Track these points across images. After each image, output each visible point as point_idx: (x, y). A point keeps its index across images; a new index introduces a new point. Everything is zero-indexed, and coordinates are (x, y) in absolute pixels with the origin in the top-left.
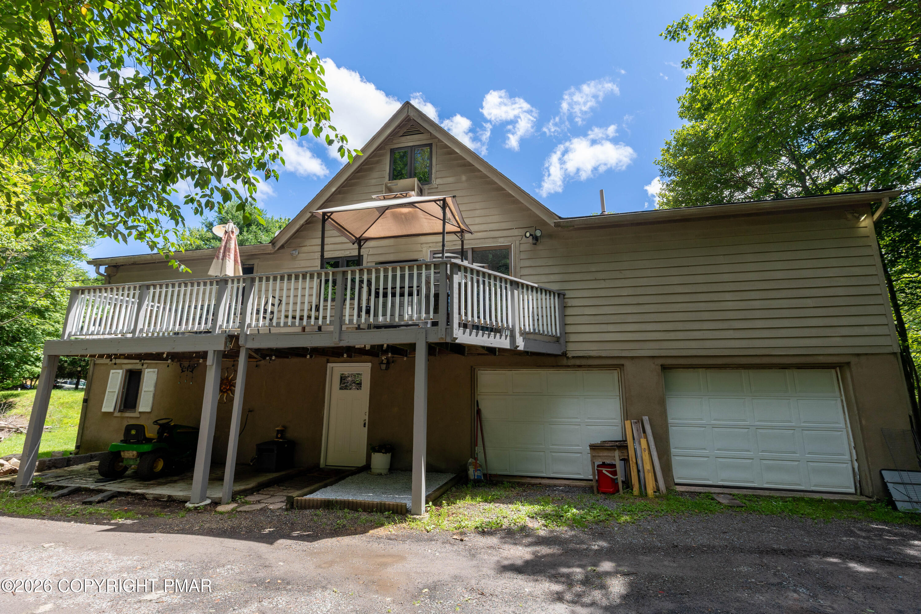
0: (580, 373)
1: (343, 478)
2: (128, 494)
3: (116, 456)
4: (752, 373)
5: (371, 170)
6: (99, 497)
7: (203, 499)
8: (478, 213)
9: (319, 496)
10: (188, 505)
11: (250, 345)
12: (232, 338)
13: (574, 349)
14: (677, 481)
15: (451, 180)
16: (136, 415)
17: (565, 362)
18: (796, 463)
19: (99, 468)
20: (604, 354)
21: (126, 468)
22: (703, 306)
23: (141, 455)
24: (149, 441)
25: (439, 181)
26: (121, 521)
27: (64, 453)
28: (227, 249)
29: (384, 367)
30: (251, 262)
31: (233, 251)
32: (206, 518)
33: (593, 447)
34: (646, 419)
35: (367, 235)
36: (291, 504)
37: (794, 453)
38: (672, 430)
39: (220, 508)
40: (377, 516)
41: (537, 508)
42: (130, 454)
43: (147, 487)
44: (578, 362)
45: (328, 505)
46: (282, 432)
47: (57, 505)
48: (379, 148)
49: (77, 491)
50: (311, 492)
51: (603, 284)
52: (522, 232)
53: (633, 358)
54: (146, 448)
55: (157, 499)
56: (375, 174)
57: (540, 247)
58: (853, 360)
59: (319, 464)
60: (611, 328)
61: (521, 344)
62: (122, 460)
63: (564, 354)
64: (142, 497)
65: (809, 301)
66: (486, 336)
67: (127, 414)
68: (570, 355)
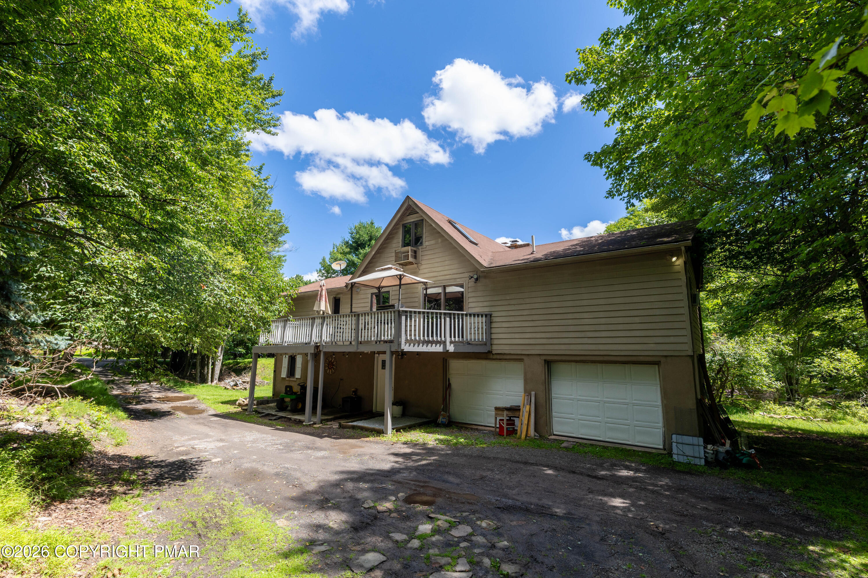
0: (503, 363)
1: (374, 417)
2: (285, 417)
3: (282, 400)
4: (604, 366)
5: (393, 238)
6: (274, 418)
7: (310, 421)
8: (447, 263)
9: (355, 424)
10: (304, 423)
11: (325, 350)
12: (317, 347)
13: (496, 349)
14: (555, 433)
15: (433, 242)
16: (295, 379)
17: (491, 356)
18: (627, 427)
19: (277, 406)
20: (512, 352)
21: (287, 407)
22: (570, 322)
23: (292, 400)
24: (295, 393)
25: (427, 243)
26: (279, 427)
27: (268, 397)
28: (321, 296)
29: (400, 357)
30: (339, 296)
31: (324, 296)
32: (309, 430)
33: (497, 409)
34: (533, 393)
35: (382, 285)
36: (341, 426)
37: (627, 420)
38: (554, 401)
39: (315, 426)
40: (365, 433)
41: (442, 437)
42: (287, 400)
43: (293, 415)
44: (498, 357)
45: (354, 427)
46: (355, 392)
47: (260, 419)
48: (397, 224)
49: (268, 415)
50: (352, 422)
51: (513, 308)
52: (467, 275)
53: (528, 355)
54: (294, 397)
55: (295, 420)
56: (395, 241)
57: (479, 284)
58: (663, 360)
59: (372, 410)
60: (517, 336)
61: (451, 348)
62: (285, 402)
63: (490, 352)
64: (290, 419)
65: (636, 318)
66: (425, 346)
67: (291, 379)
68: (494, 352)
